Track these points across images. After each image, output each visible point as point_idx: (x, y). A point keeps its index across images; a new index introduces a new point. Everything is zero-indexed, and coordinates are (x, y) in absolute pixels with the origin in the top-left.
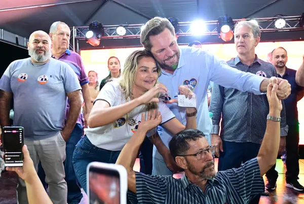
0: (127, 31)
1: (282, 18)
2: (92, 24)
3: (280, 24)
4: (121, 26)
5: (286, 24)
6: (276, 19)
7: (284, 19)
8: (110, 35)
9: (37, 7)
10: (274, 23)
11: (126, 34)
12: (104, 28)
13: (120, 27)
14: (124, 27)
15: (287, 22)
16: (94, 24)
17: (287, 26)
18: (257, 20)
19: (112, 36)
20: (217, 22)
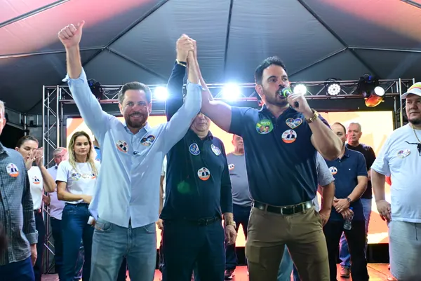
1: (336, 83)
3: (334, 90)
5: (341, 91)
6: (330, 84)
7: (338, 83)
8: (110, 98)
9: (7, 57)
10: (327, 88)
12: (102, 89)
15: (341, 87)
17: (341, 93)
18: (305, 84)
19: (113, 100)
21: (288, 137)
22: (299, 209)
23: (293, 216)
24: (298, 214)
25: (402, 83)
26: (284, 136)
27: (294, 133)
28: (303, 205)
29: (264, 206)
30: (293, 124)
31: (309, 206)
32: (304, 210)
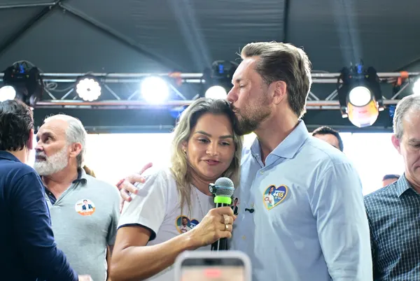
0: (104, 90)
2: (13, 68)
4: (90, 76)
8: (59, 98)
11: (100, 99)
12: (44, 80)
13: (86, 80)
14: (97, 79)
16: (18, 69)
19: (62, 101)
20: (338, 78)
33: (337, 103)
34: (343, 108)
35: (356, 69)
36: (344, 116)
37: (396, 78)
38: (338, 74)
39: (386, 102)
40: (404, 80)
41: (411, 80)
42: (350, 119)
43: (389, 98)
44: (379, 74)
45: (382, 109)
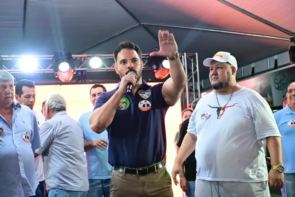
21: (144, 106)
22: (152, 170)
23: (148, 176)
24: (151, 174)
25: (187, 57)
26: (140, 106)
27: (148, 102)
28: (155, 166)
29: (123, 169)
30: (145, 95)
31: (161, 166)
32: (156, 169)
33: (53, 70)
34: (56, 73)
35: (62, 53)
36: (57, 77)
37: (81, 57)
38: (53, 56)
39: (77, 69)
40: (85, 58)
41: (88, 58)
42: (60, 78)
43: (78, 67)
44: (73, 56)
45: (75, 73)
